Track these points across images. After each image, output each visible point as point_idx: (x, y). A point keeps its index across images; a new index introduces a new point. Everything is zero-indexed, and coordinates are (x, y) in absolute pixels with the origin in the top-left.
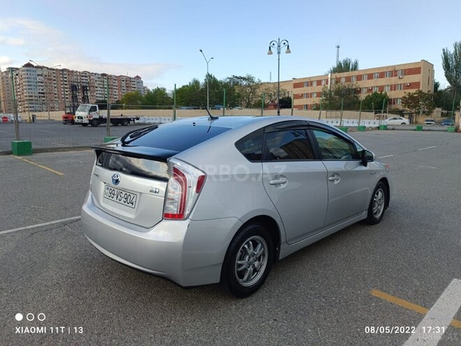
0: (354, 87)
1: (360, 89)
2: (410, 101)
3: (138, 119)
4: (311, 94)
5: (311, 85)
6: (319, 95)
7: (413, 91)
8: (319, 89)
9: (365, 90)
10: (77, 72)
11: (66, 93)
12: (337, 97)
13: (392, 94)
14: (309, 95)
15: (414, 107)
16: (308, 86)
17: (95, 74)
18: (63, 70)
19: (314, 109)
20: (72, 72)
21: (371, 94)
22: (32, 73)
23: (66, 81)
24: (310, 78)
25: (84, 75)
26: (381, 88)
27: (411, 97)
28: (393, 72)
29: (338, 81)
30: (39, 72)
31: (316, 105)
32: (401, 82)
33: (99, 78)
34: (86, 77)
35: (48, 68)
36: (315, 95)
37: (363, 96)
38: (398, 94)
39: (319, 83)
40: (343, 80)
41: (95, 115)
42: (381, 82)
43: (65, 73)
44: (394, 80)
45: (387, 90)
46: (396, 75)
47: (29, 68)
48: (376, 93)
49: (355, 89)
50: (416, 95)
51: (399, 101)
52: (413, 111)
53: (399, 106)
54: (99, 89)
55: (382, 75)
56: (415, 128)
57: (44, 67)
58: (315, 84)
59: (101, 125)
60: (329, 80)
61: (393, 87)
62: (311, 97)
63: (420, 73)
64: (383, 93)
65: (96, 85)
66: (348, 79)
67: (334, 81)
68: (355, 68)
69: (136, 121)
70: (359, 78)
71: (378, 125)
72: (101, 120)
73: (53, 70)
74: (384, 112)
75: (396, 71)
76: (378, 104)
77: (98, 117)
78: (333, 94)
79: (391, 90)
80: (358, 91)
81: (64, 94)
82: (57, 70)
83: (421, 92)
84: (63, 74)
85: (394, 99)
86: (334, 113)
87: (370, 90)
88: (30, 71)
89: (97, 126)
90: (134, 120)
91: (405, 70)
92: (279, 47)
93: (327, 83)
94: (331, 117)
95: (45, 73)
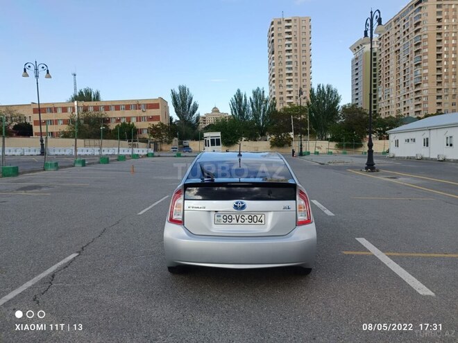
0: (103, 116)
1: (109, 119)
2: (154, 131)
4: (56, 121)
5: (56, 111)
6: (65, 122)
7: (156, 123)
8: (66, 116)
9: (114, 120)
12: (87, 125)
13: (138, 125)
14: (55, 122)
15: (157, 136)
16: (51, 111)
19: (63, 137)
21: (120, 124)
24: (53, 104)
26: (129, 119)
27: (155, 128)
28: (137, 106)
29: (85, 109)
31: (64, 132)
32: (145, 114)
36: (61, 122)
37: (112, 126)
38: (143, 125)
39: (64, 110)
40: (91, 109)
42: (128, 113)
44: (139, 113)
45: (134, 120)
46: (140, 109)
48: (124, 123)
49: (104, 119)
50: (158, 127)
51: (145, 131)
52: (158, 140)
53: (146, 135)
55: (128, 107)
56: (175, 155)
58: (60, 111)
60: (76, 107)
61: (139, 119)
62: (56, 124)
63: (158, 108)
64: (131, 123)
66: (96, 108)
67: (81, 110)
68: (97, 98)
70: (107, 108)
71: (146, 153)
74: (134, 141)
75: (139, 105)
76: (127, 133)
78: (82, 122)
79: (137, 121)
80: (107, 121)
83: (162, 124)
85: (141, 129)
86: (92, 141)
87: (118, 120)
91: (147, 104)
92: (35, 70)
93: (74, 110)
94: (90, 146)
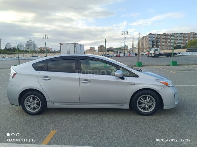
3: (179, 53)
10: (169, 34)
11: (164, 43)
17: (178, 34)
18: (163, 34)
20: (167, 34)
22: (151, 37)
23: (164, 38)
25: (172, 35)
30: (154, 36)
33: (179, 35)
34: (173, 35)
35: (157, 34)
41: (157, 53)
43: (164, 35)
47: (150, 35)
54: (178, 40)
57: (156, 34)
59: (160, 57)
65: (177, 38)
69: (178, 54)
72: (160, 55)
73: (160, 34)
77: (158, 53)
81: (163, 44)
82: (161, 34)
84: (163, 36)
88: (151, 36)
89: (158, 57)
90: (177, 54)
95: (156, 36)
